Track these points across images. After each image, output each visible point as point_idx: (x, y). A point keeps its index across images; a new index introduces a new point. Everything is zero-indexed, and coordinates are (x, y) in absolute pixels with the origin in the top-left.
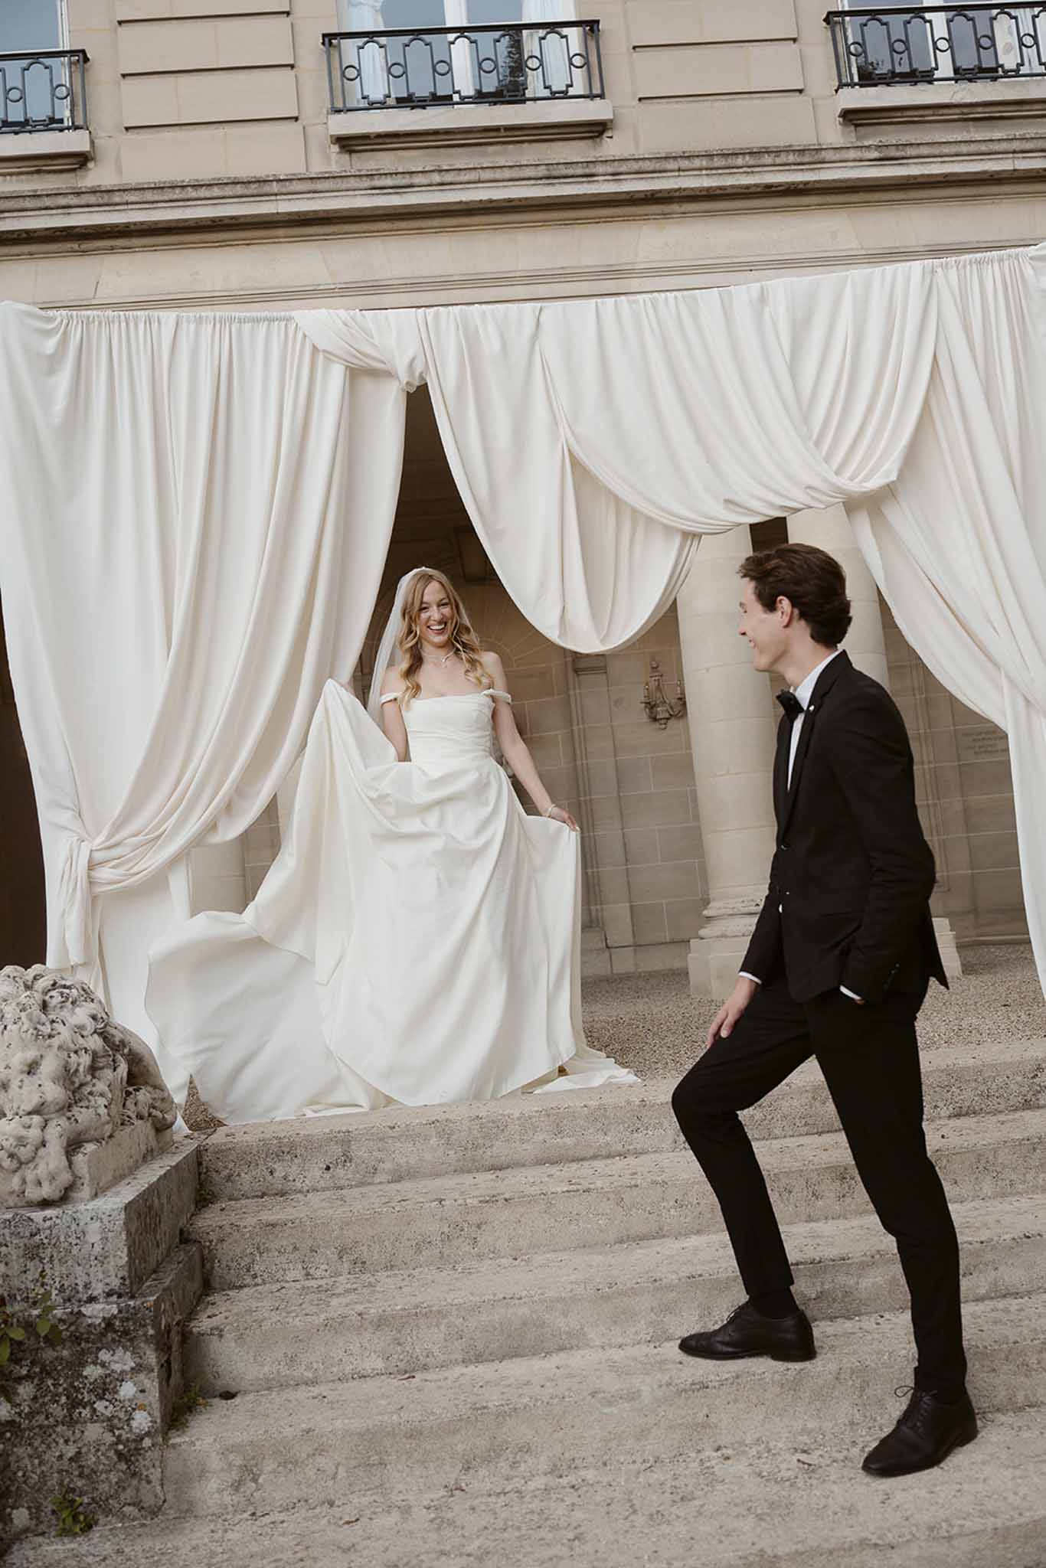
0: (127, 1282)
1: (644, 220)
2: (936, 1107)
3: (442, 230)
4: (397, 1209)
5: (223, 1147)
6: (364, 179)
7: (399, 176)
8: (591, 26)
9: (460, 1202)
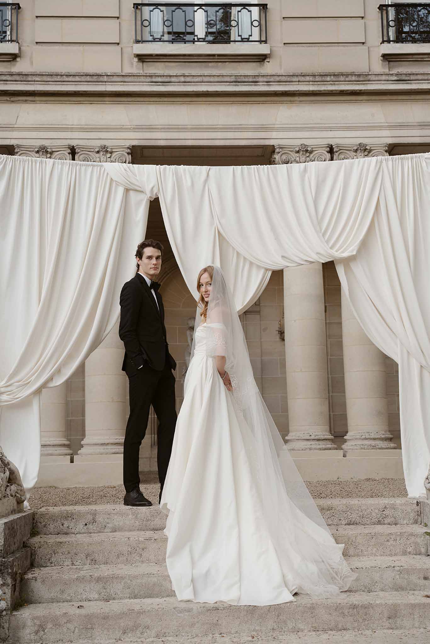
0: (3, 552)
1: (282, 103)
2: (340, 520)
3: (184, 103)
4: (111, 540)
5: (44, 513)
6: (148, 77)
7: (165, 77)
8: (263, 7)
9: (137, 539)
